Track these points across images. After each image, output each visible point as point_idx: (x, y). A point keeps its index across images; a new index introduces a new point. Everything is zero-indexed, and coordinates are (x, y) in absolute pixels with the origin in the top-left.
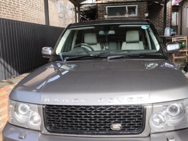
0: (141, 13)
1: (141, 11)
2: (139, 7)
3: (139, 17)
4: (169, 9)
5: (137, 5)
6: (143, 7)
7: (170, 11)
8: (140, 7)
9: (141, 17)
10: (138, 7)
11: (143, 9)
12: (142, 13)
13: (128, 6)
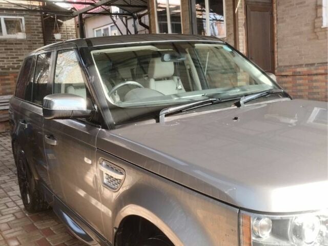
0: (32, 33)
1: (33, 30)
2: (28, 21)
3: (30, 41)
4: (73, 29)
5: (23, 18)
6: (35, 22)
7: (74, 32)
8: (30, 21)
9: (35, 41)
10: (26, 21)
11: (35, 26)
12: (35, 32)
13: (4, 18)
